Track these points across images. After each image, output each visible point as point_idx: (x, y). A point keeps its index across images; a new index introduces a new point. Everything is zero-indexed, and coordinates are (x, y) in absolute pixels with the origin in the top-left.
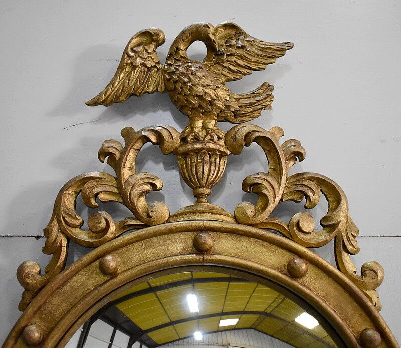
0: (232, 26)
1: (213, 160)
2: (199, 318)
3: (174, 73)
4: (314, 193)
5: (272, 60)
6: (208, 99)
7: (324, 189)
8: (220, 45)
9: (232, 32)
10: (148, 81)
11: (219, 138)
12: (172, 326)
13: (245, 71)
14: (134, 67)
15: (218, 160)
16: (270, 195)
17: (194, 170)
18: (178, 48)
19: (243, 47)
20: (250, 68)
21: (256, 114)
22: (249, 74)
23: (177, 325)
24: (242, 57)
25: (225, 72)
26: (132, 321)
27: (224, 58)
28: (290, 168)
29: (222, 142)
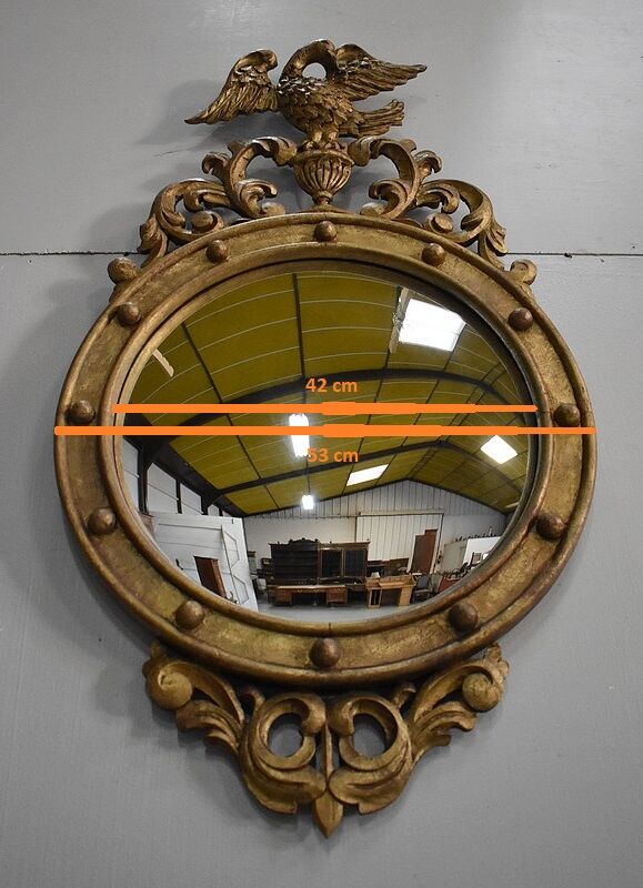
0: (354, 48)
1: (335, 167)
2: (309, 470)
3: (288, 87)
4: (452, 196)
5: (402, 81)
6: (329, 107)
7: (464, 194)
8: (341, 65)
9: (356, 54)
10: (259, 98)
11: (342, 148)
12: (262, 487)
13: (371, 90)
14: (242, 85)
15: (340, 168)
16: (401, 194)
17: (313, 174)
18: (293, 67)
19: (367, 66)
20: (376, 87)
21: (384, 128)
22: (375, 94)
23: (271, 485)
24: (366, 76)
25: (348, 90)
26: (197, 473)
27: (346, 77)
28: (425, 176)
29: (345, 151)
